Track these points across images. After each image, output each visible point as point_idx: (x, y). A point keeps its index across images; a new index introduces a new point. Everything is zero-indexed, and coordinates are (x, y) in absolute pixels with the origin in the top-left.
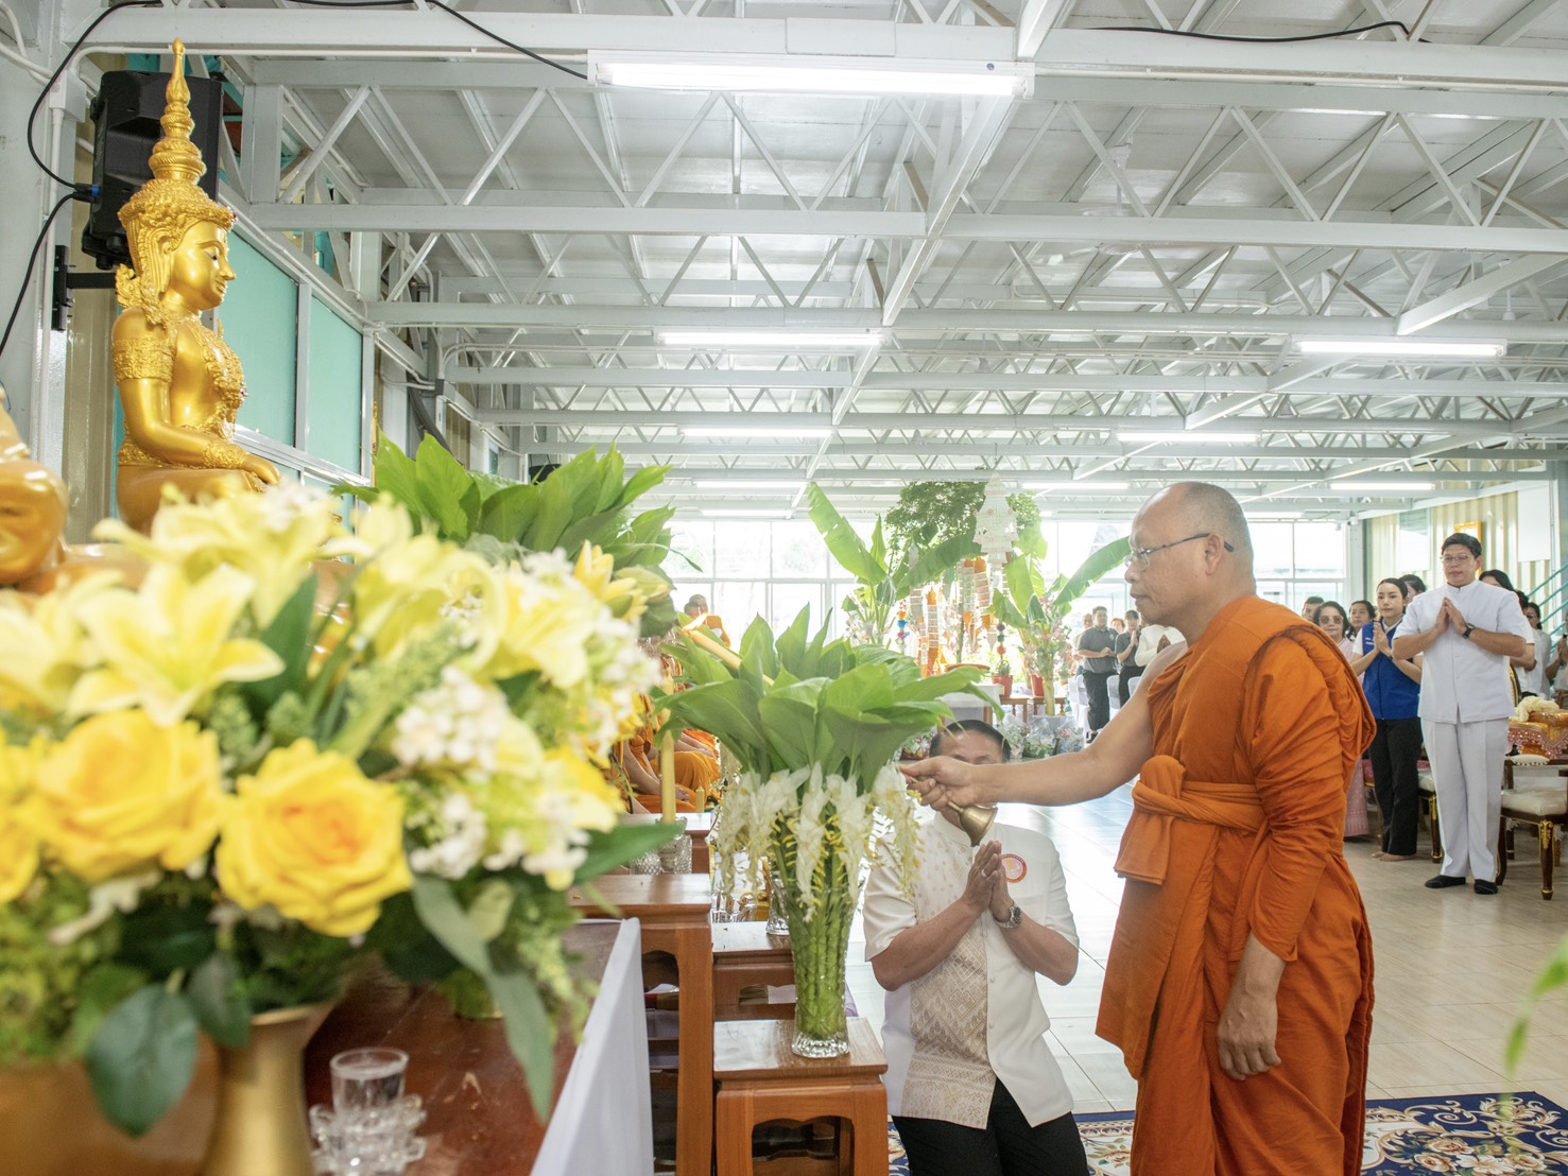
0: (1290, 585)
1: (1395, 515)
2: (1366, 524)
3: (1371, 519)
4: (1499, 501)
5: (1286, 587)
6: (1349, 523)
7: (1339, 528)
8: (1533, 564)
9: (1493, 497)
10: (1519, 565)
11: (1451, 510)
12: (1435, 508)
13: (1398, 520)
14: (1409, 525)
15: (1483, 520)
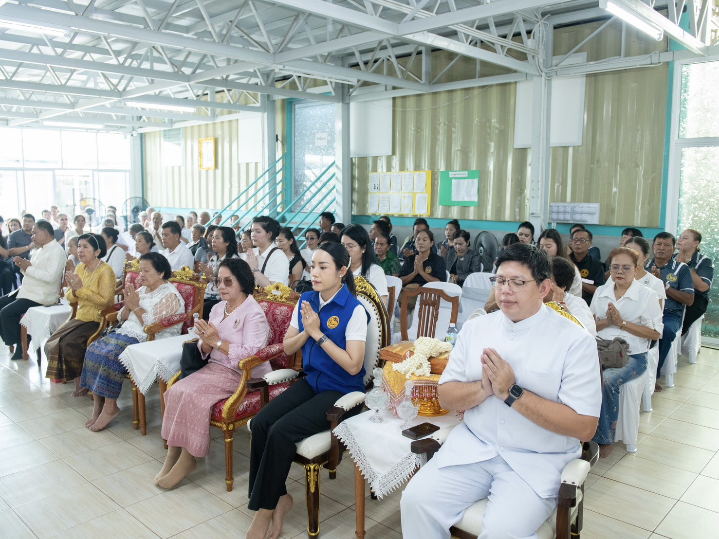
0: (96, 173)
1: (160, 131)
2: (142, 136)
3: (145, 133)
4: (226, 126)
5: (93, 174)
6: (132, 135)
7: (126, 137)
8: (247, 164)
9: (222, 122)
10: (239, 165)
11: (196, 130)
12: (186, 128)
13: (162, 135)
14: (169, 138)
15: (216, 136)
